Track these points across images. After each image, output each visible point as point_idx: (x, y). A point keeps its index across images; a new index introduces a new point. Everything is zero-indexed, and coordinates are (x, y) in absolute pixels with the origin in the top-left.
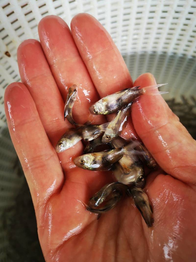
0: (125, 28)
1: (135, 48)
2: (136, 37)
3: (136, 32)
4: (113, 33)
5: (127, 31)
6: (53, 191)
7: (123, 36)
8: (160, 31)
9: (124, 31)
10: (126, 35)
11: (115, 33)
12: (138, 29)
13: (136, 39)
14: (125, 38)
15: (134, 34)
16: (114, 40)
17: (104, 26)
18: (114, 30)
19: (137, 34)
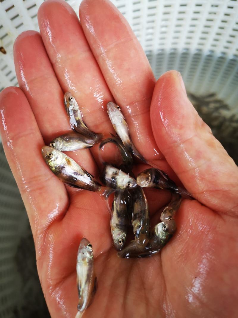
0: (151, 18)
1: (163, 44)
2: (164, 29)
3: (164, 23)
4: (135, 25)
5: (153, 22)
6: (54, 217)
7: (148, 28)
8: (195, 22)
9: (149, 22)
10: (153, 28)
11: (138, 24)
12: (166, 20)
13: (164, 33)
14: (150, 31)
15: (163, 26)
16: (136, 33)
17: (124, 15)
18: (136, 21)
19: (166, 26)
